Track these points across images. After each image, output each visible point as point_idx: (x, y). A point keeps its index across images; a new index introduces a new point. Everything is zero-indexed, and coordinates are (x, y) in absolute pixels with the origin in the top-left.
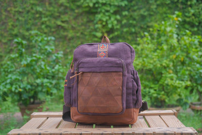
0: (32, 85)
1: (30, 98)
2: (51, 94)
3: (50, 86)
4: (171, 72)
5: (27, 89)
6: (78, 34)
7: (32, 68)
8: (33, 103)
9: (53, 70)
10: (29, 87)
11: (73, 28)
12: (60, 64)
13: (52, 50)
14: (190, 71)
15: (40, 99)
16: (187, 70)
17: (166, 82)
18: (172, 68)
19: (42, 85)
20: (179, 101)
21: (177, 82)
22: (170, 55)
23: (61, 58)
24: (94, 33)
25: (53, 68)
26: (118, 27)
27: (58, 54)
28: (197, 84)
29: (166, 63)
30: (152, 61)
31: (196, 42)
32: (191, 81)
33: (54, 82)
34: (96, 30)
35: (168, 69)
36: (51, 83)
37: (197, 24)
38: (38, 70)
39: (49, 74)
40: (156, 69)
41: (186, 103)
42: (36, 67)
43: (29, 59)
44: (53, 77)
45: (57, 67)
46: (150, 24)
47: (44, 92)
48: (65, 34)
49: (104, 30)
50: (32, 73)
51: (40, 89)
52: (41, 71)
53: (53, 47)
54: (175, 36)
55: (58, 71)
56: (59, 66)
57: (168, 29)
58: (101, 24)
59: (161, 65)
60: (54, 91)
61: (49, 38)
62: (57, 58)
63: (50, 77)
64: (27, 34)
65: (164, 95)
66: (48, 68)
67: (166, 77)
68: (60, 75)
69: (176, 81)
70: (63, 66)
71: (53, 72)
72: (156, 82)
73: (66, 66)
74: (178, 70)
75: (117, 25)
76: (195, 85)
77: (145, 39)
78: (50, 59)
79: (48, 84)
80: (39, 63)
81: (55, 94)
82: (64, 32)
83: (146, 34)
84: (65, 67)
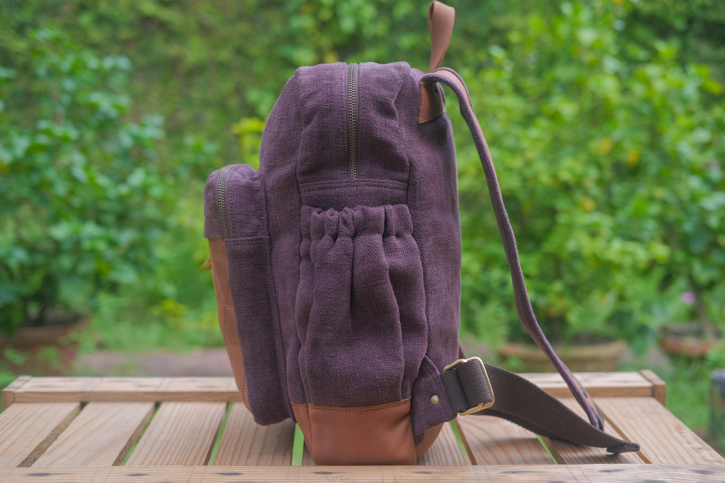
0: (32, 249)
1: (25, 300)
2: (114, 288)
3: (110, 254)
4: (589, 204)
5: (13, 263)
6: (225, 55)
7: (35, 178)
8: (40, 322)
9: (123, 190)
10: (20, 255)
11: (205, 30)
12: (153, 167)
13: (119, 108)
14: (664, 203)
15: (66, 306)
16: (652, 199)
17: (571, 245)
18: (595, 190)
19: (77, 248)
20: (619, 318)
21: (617, 245)
22: (589, 138)
23: (156, 142)
24: (286, 50)
25: (122, 180)
26: (381, 28)
27: (143, 125)
28: (690, 254)
29: (571, 170)
30: (517, 163)
31: (690, 89)
32: (666, 241)
33: (126, 237)
34: (292, 39)
35: (578, 196)
36: (113, 243)
37: (680, 24)
38: (61, 189)
39: (105, 205)
40: (532, 193)
41: (643, 330)
42: (51, 174)
43: (21, 144)
44: (122, 219)
45: (137, 178)
46: (501, 22)
47: (84, 277)
48: (173, 50)
49: (325, 41)
50: (35, 199)
51: (66, 262)
52: (72, 193)
53: (124, 100)
54: (611, 64)
55: (144, 191)
56: (148, 173)
57: (587, 36)
58: (315, 15)
59: (555, 177)
60: (127, 276)
61: (108, 63)
62: (139, 143)
63: (109, 219)
64: (19, 45)
65: (561, 295)
66: (102, 180)
67: (571, 227)
68: (151, 211)
69: (609, 241)
70: (162, 175)
71: (121, 199)
72: (530, 245)
73: (175, 175)
74: (617, 200)
75: (374, 21)
76: (680, 256)
77: (490, 76)
78: (110, 148)
79: (101, 246)
80: (64, 159)
81: (130, 287)
82: (167, 41)
83: (497, 53)
84: (170, 180)
